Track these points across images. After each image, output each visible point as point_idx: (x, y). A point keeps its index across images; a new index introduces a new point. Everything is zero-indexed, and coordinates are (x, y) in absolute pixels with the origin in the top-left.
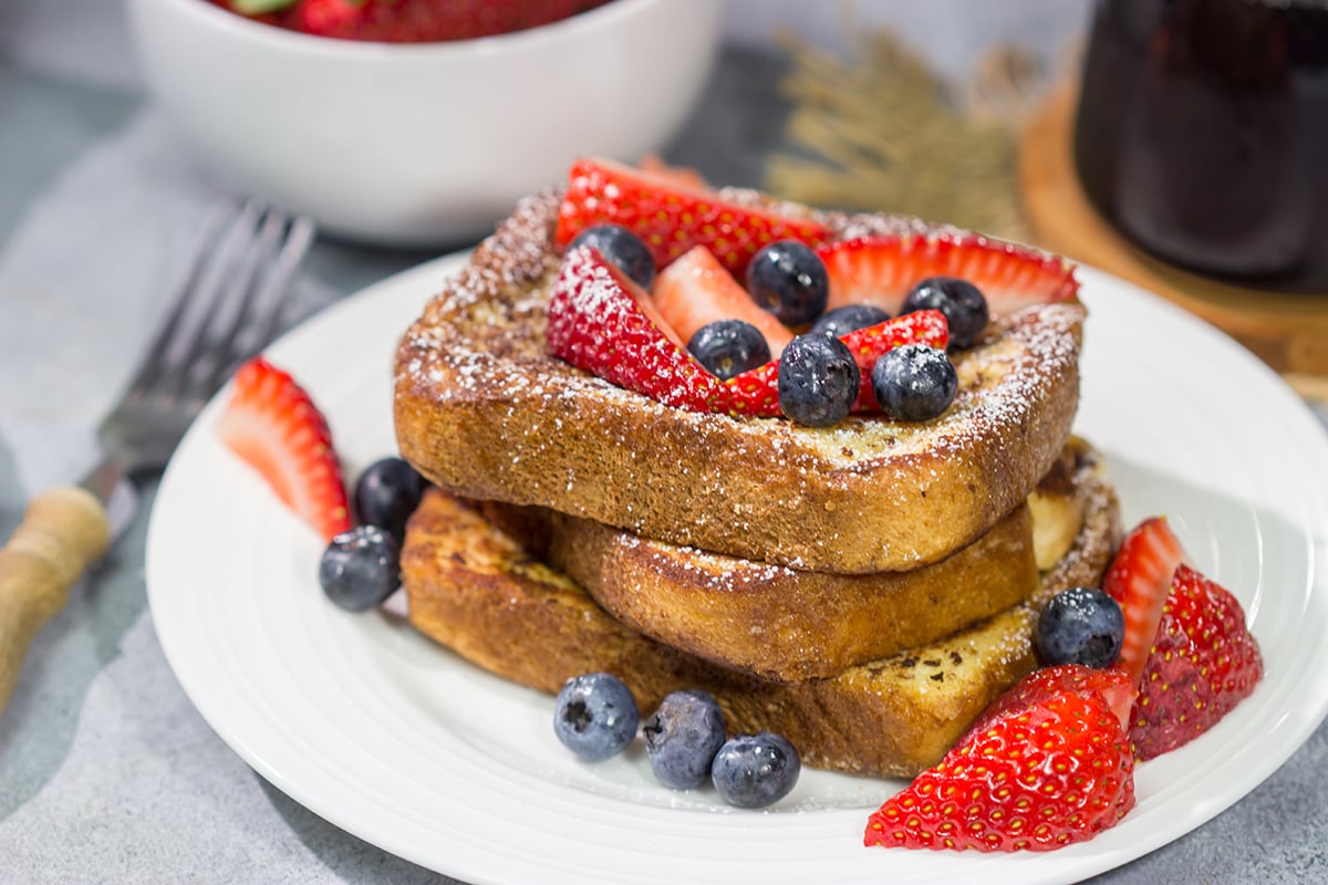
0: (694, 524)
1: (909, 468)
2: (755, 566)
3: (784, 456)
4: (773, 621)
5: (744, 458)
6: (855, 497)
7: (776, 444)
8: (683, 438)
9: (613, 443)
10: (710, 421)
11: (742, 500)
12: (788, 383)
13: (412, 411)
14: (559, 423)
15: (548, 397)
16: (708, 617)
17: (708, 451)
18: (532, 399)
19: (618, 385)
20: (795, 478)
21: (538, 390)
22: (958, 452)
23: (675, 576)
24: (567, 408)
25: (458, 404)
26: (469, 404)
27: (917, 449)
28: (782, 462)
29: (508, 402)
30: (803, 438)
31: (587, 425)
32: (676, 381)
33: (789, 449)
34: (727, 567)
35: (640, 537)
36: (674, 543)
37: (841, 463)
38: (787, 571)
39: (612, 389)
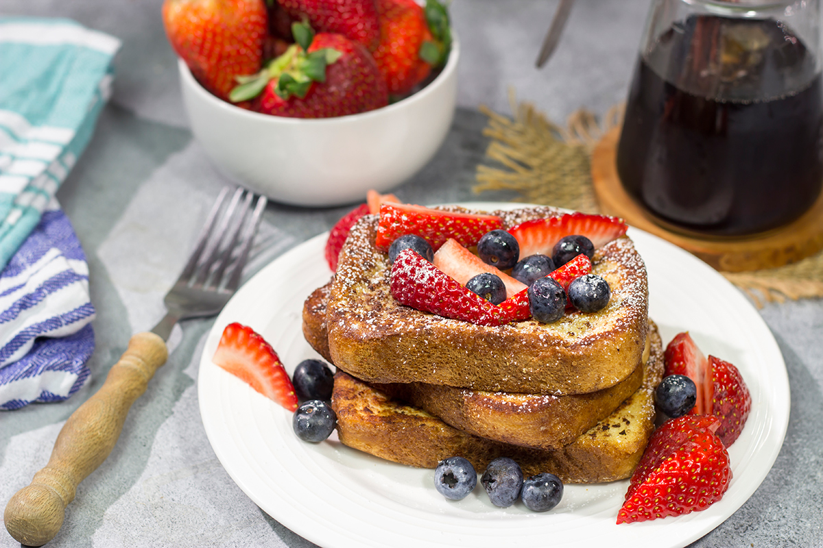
0: (501, 380)
1: (610, 339)
2: (536, 397)
3: (546, 342)
4: (550, 423)
5: (525, 345)
6: (587, 357)
7: (541, 337)
8: (490, 340)
9: (456, 347)
10: (503, 329)
11: (526, 366)
12: (538, 305)
13: (344, 345)
14: (426, 342)
15: (418, 330)
16: (519, 426)
17: (505, 345)
18: (410, 332)
19: (447, 317)
20: (555, 353)
21: (412, 327)
22: (629, 326)
23: (499, 408)
24: (429, 334)
25: (372, 339)
26: (378, 339)
27: (609, 328)
28: (545, 345)
29: (398, 335)
30: (551, 330)
31: (441, 341)
32: (482, 312)
33: (548, 337)
34: (523, 400)
35: (472, 391)
36: (491, 391)
37: (572, 341)
38: (554, 397)
39: (445, 320)
